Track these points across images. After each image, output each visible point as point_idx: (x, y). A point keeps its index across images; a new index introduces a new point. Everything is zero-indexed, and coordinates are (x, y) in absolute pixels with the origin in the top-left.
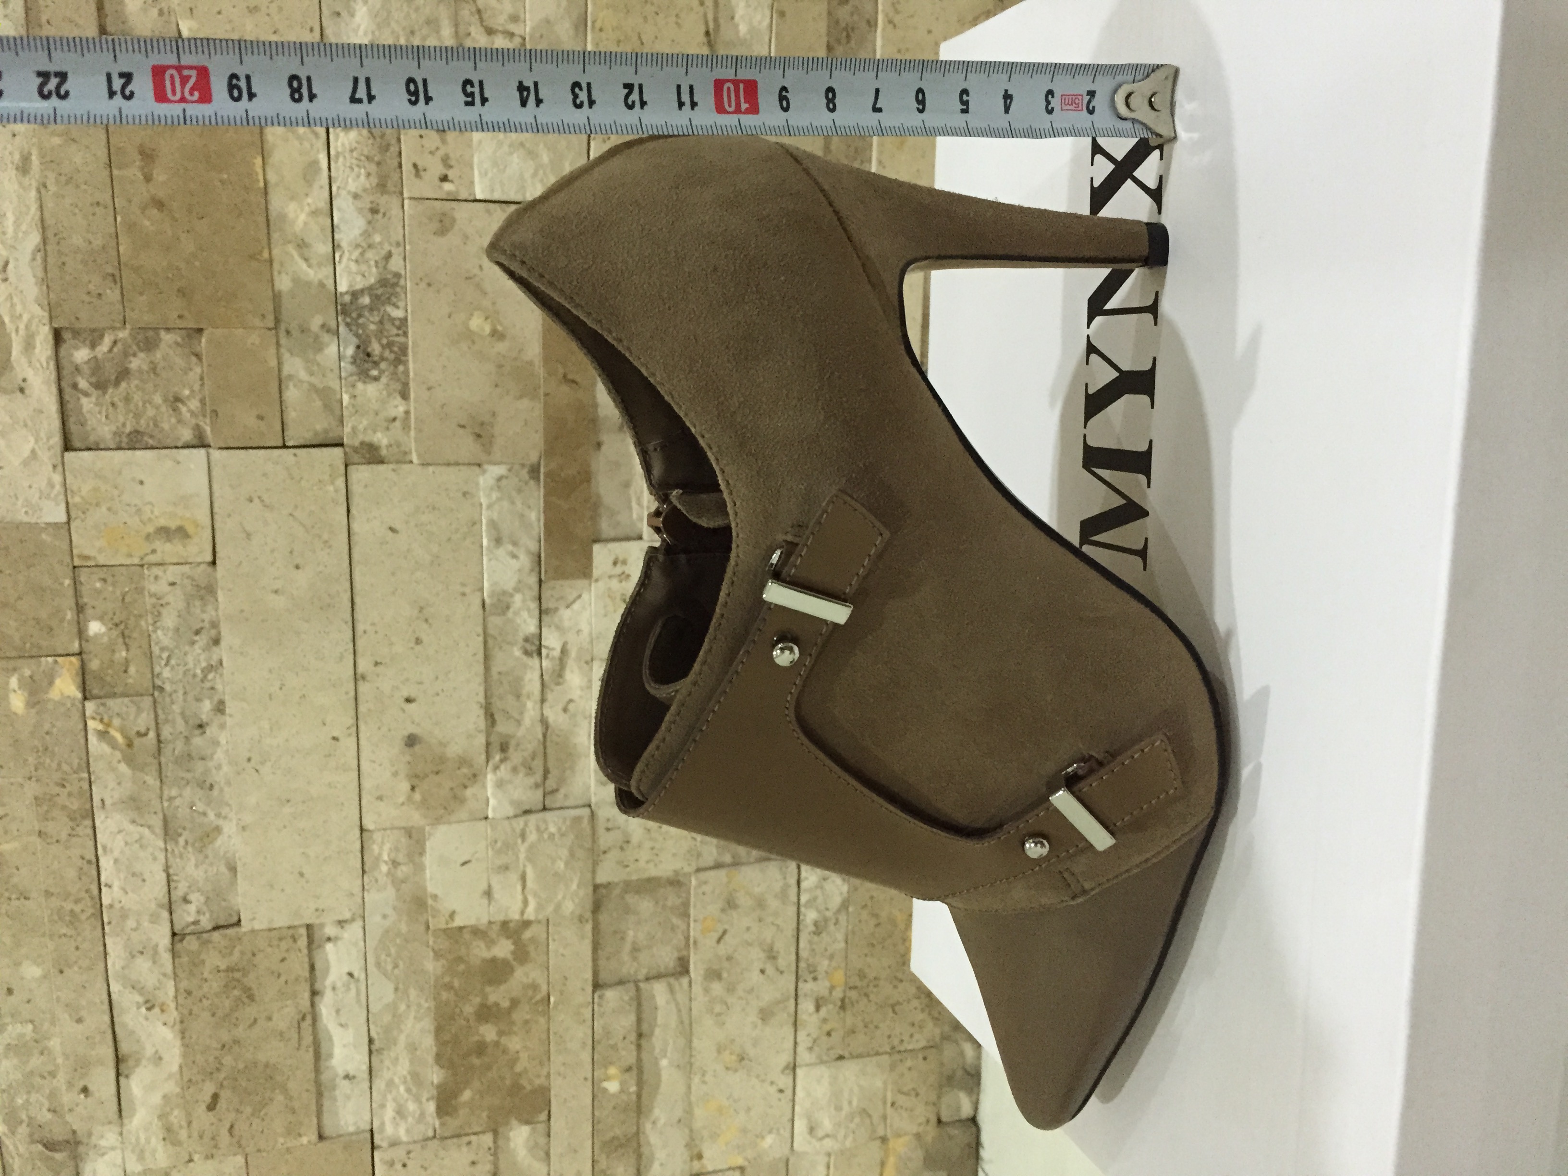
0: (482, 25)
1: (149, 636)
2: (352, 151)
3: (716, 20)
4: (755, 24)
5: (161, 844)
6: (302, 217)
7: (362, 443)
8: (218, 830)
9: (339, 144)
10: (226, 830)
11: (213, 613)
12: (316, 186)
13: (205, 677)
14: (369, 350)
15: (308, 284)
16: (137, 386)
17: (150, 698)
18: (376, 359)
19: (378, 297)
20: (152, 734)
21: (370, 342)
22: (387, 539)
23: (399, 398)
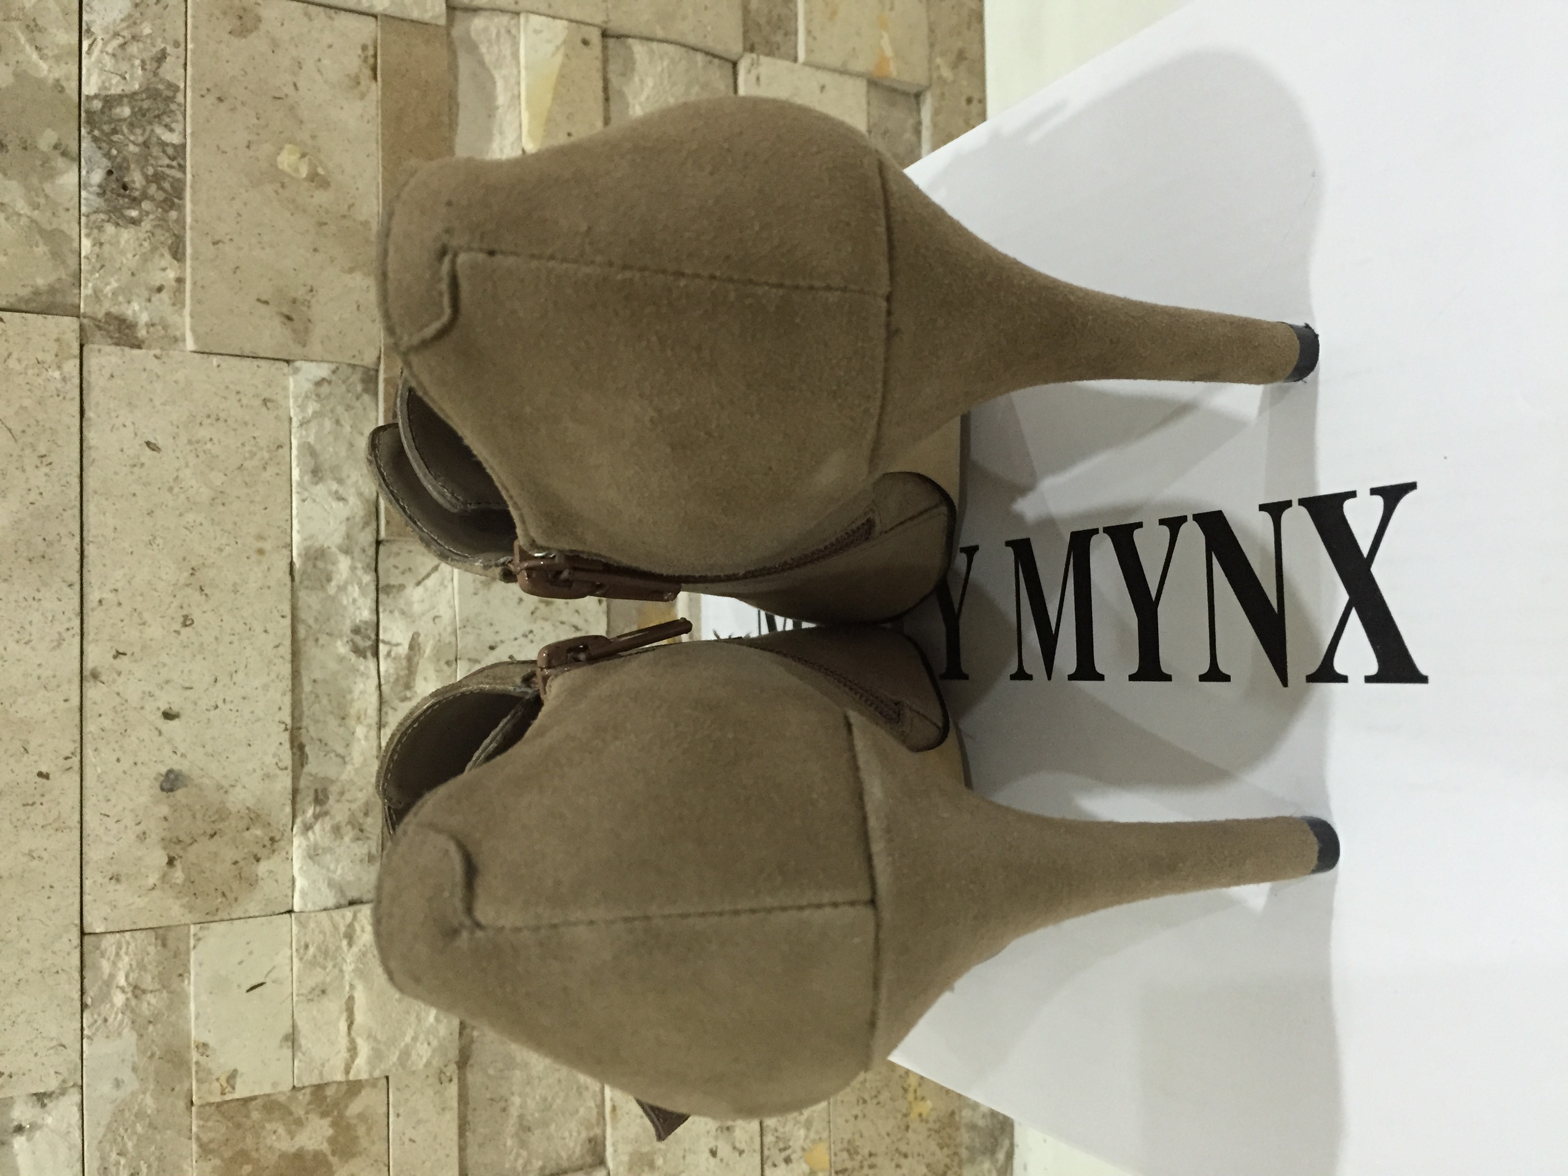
7: (108, 314)
14: (126, 179)
15: (39, 83)
18: (136, 194)
19: (143, 111)
21: (128, 169)
22: (143, 460)
23: (168, 257)
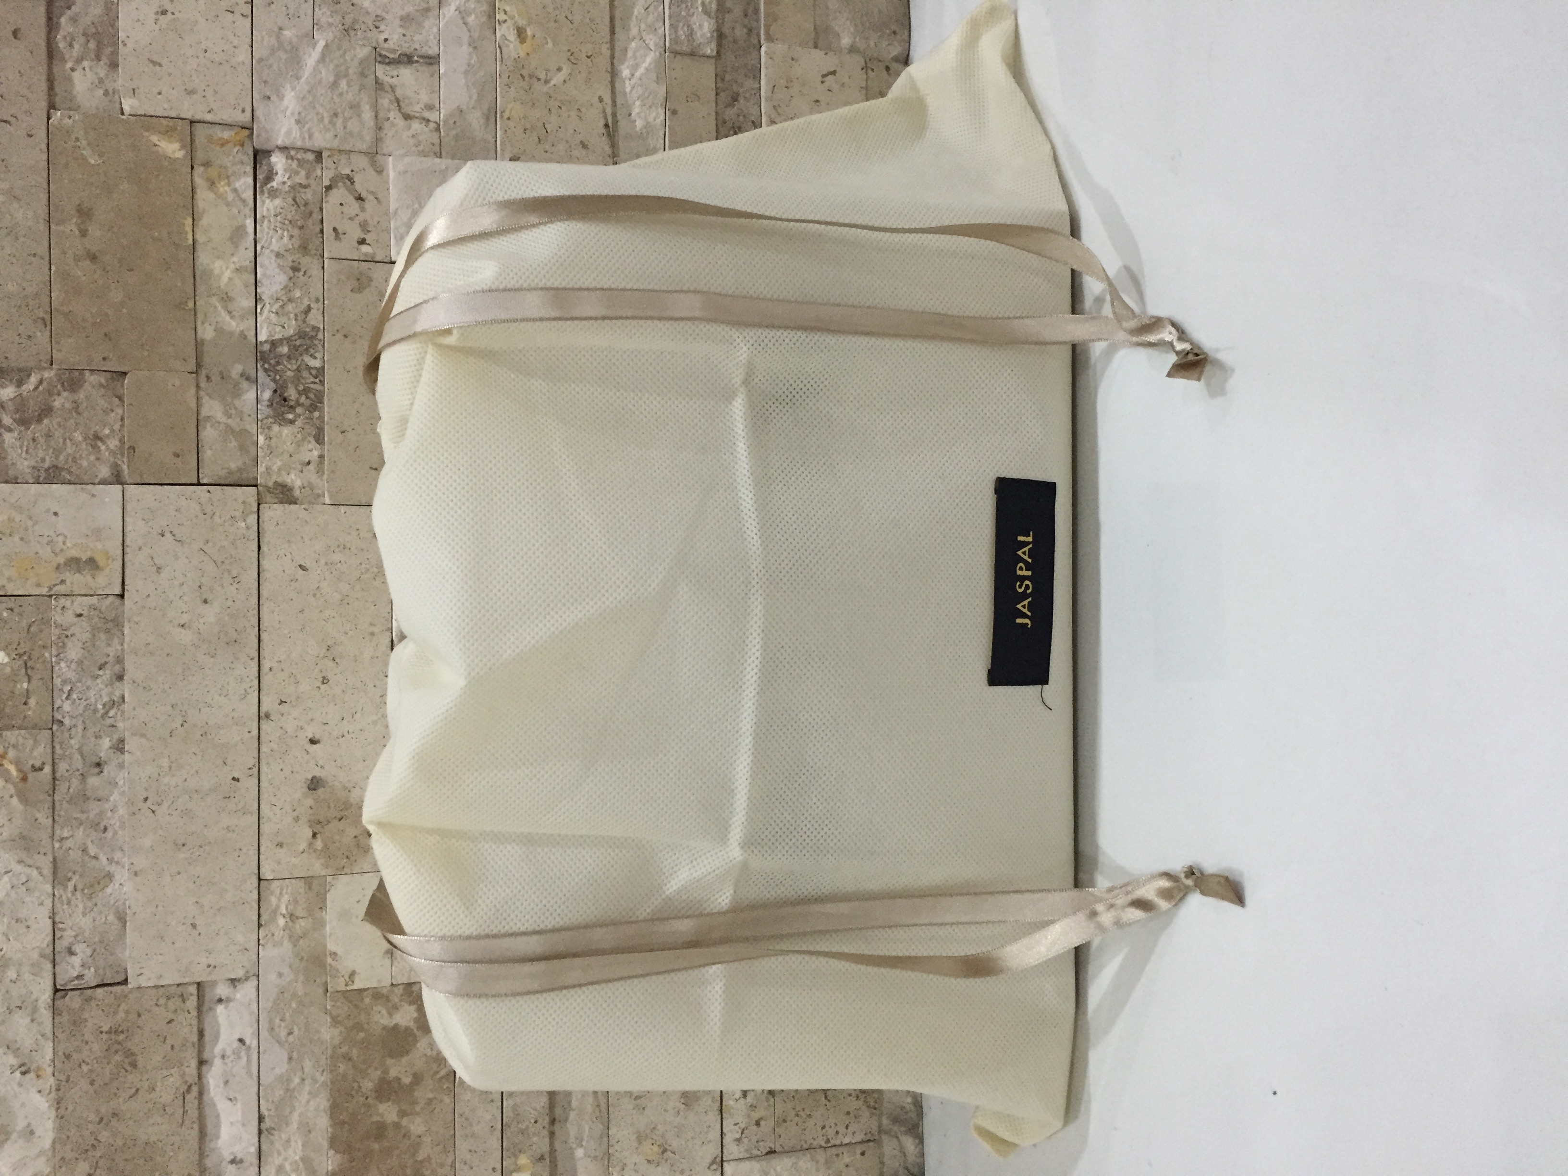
0: (400, 110)
1: (52, 667)
2: (276, 216)
3: (614, 115)
4: (651, 119)
5: (48, 888)
6: (227, 274)
7: (276, 482)
8: (109, 876)
9: (265, 209)
10: (117, 877)
11: (119, 648)
12: (242, 248)
13: (107, 713)
14: (286, 395)
15: (231, 334)
16: (59, 425)
17: (49, 731)
18: (292, 403)
19: (296, 348)
20: (47, 769)
21: (287, 387)
22: (297, 577)
23: (313, 442)
